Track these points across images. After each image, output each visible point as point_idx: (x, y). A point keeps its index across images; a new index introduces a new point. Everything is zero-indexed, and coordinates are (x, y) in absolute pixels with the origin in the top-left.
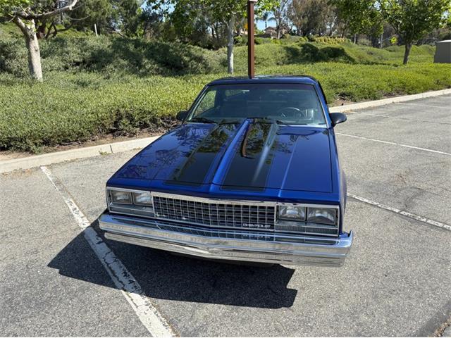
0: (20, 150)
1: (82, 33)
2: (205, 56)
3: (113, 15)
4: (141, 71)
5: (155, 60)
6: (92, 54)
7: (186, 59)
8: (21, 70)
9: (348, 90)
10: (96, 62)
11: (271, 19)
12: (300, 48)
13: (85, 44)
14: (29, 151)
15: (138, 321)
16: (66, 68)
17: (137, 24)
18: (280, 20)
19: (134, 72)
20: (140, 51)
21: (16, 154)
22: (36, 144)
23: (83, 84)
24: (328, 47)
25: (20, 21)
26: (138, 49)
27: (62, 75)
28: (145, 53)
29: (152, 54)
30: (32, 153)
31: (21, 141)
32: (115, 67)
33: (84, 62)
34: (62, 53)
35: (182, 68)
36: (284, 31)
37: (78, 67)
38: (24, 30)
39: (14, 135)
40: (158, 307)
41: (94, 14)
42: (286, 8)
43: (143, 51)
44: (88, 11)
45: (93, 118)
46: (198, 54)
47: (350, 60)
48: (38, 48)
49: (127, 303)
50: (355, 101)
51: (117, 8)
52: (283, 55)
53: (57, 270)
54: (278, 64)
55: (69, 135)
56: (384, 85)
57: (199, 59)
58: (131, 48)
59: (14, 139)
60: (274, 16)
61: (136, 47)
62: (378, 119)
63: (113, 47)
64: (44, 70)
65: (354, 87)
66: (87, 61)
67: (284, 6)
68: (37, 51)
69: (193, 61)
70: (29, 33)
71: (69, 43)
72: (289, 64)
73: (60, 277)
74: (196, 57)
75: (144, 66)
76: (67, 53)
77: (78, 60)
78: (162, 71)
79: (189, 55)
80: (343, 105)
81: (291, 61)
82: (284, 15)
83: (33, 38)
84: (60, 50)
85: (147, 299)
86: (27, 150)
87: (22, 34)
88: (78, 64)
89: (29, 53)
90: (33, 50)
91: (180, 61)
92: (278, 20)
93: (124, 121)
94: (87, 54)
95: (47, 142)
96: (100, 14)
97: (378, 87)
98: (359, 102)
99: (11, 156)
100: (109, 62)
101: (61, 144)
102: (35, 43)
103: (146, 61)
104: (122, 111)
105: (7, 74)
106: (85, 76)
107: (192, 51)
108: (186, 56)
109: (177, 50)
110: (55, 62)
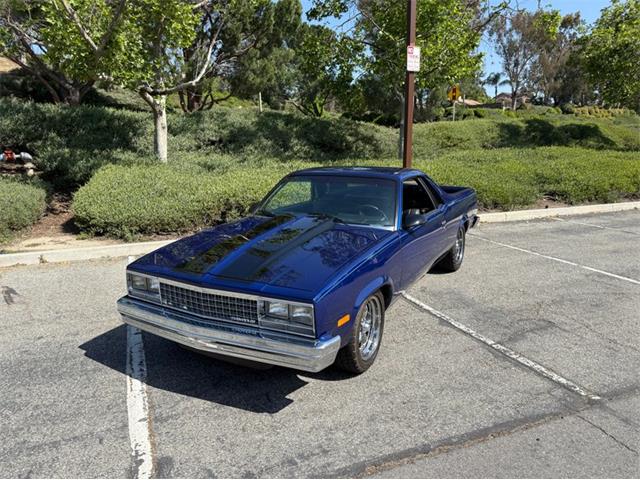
0: (115, 236)
1: (251, 102)
2: (377, 136)
3: (288, 80)
4: (287, 154)
5: (308, 140)
6: (231, 132)
7: (350, 139)
8: (147, 148)
9: (562, 187)
10: (234, 141)
11: (504, 82)
12: (523, 126)
13: (225, 120)
14: (123, 238)
15: (125, 402)
16: (199, 147)
17: (316, 91)
18: (518, 84)
19: (277, 154)
20: (291, 129)
21: (110, 240)
22: (131, 231)
23: (210, 168)
24: (571, 125)
25: (148, 95)
26: (289, 126)
27: (191, 156)
28: (297, 132)
29: (306, 133)
30: (126, 241)
31: (117, 227)
32: (256, 148)
33: (220, 141)
34: (196, 130)
35: (343, 151)
36: (524, 99)
37: (213, 147)
38: (153, 105)
39: (111, 220)
40: (149, 394)
41: (258, 80)
42: (528, 66)
43: (295, 130)
44: (251, 76)
45: (197, 206)
46: (369, 133)
47: (606, 143)
48: (165, 124)
49: (126, 386)
50: (571, 204)
51: (293, 71)
52: (495, 135)
53: (84, 352)
54: (484, 147)
55: (168, 225)
56: (624, 182)
57: (368, 140)
58: (281, 125)
59: (111, 224)
60: (508, 79)
61: (286, 124)
62: (588, 230)
63: (258, 124)
64: (171, 150)
65: (572, 183)
66: (224, 140)
67: (525, 64)
68: (164, 128)
69: (360, 142)
70: (157, 108)
71: (207, 119)
72: (500, 146)
73: (83, 358)
74: (366, 137)
75: (292, 148)
76: (203, 130)
77: (214, 139)
78: (313, 155)
79: (356, 134)
80: (547, 207)
81: (506, 142)
82: (525, 77)
83: (161, 114)
84: (195, 126)
85: (145, 386)
86: (121, 238)
87: (151, 109)
88: (213, 143)
89: (156, 130)
90: (159, 127)
91: (342, 142)
92: (514, 84)
93: (233, 211)
94: (225, 132)
95: (142, 231)
96: (265, 81)
97: (612, 185)
98: (577, 204)
99: (104, 242)
100: (250, 142)
101: (158, 234)
102: (163, 120)
103: (296, 141)
104: (232, 200)
105: (130, 153)
106: (215, 158)
107: (361, 130)
108: (351, 135)
109: (340, 128)
110: (186, 140)
